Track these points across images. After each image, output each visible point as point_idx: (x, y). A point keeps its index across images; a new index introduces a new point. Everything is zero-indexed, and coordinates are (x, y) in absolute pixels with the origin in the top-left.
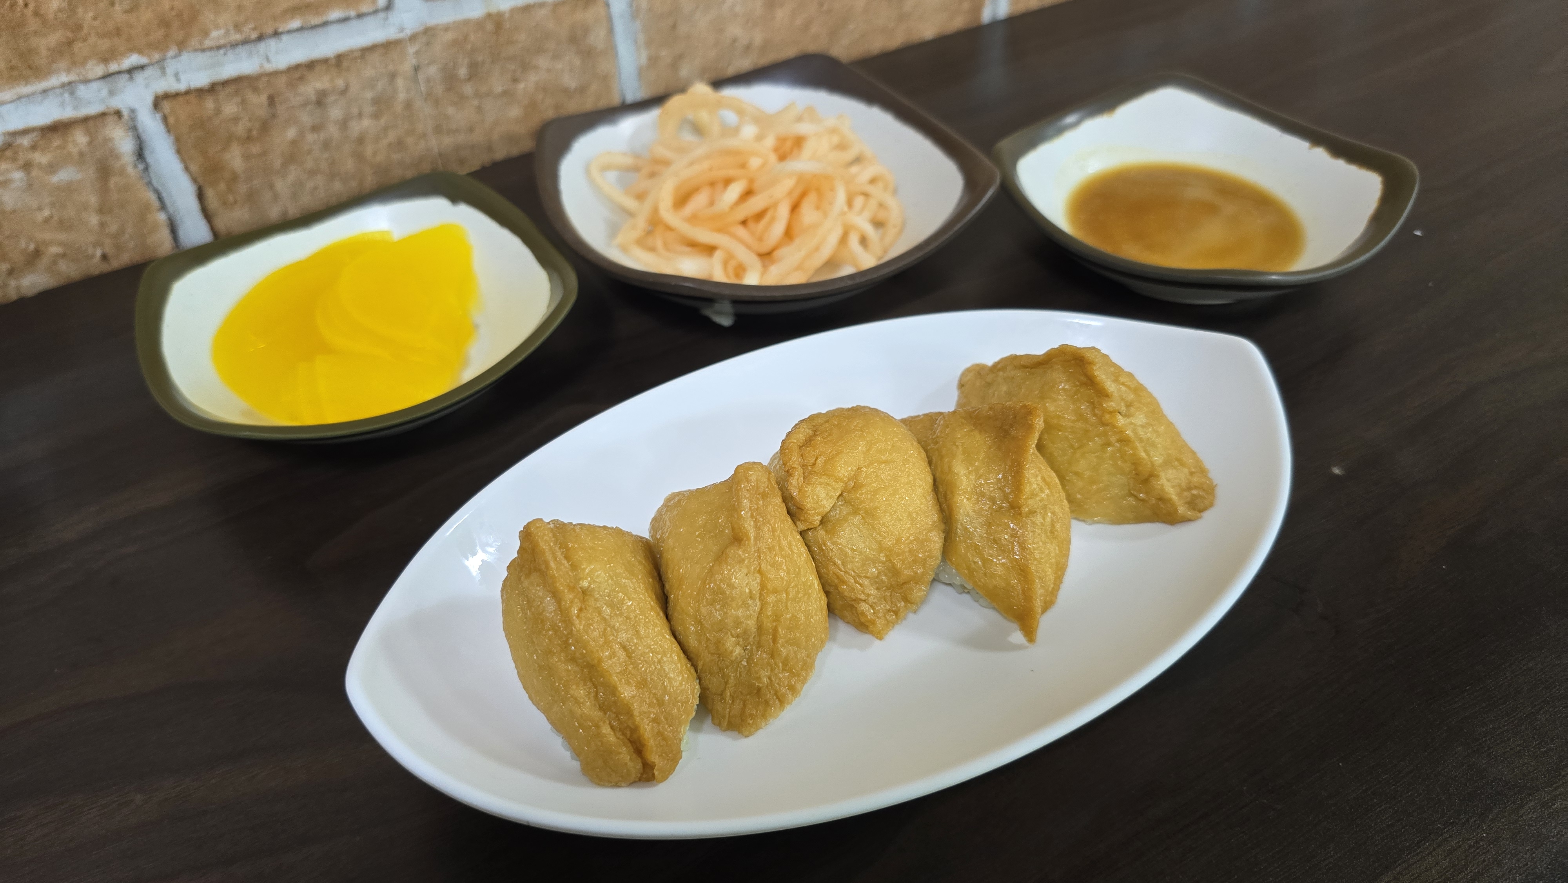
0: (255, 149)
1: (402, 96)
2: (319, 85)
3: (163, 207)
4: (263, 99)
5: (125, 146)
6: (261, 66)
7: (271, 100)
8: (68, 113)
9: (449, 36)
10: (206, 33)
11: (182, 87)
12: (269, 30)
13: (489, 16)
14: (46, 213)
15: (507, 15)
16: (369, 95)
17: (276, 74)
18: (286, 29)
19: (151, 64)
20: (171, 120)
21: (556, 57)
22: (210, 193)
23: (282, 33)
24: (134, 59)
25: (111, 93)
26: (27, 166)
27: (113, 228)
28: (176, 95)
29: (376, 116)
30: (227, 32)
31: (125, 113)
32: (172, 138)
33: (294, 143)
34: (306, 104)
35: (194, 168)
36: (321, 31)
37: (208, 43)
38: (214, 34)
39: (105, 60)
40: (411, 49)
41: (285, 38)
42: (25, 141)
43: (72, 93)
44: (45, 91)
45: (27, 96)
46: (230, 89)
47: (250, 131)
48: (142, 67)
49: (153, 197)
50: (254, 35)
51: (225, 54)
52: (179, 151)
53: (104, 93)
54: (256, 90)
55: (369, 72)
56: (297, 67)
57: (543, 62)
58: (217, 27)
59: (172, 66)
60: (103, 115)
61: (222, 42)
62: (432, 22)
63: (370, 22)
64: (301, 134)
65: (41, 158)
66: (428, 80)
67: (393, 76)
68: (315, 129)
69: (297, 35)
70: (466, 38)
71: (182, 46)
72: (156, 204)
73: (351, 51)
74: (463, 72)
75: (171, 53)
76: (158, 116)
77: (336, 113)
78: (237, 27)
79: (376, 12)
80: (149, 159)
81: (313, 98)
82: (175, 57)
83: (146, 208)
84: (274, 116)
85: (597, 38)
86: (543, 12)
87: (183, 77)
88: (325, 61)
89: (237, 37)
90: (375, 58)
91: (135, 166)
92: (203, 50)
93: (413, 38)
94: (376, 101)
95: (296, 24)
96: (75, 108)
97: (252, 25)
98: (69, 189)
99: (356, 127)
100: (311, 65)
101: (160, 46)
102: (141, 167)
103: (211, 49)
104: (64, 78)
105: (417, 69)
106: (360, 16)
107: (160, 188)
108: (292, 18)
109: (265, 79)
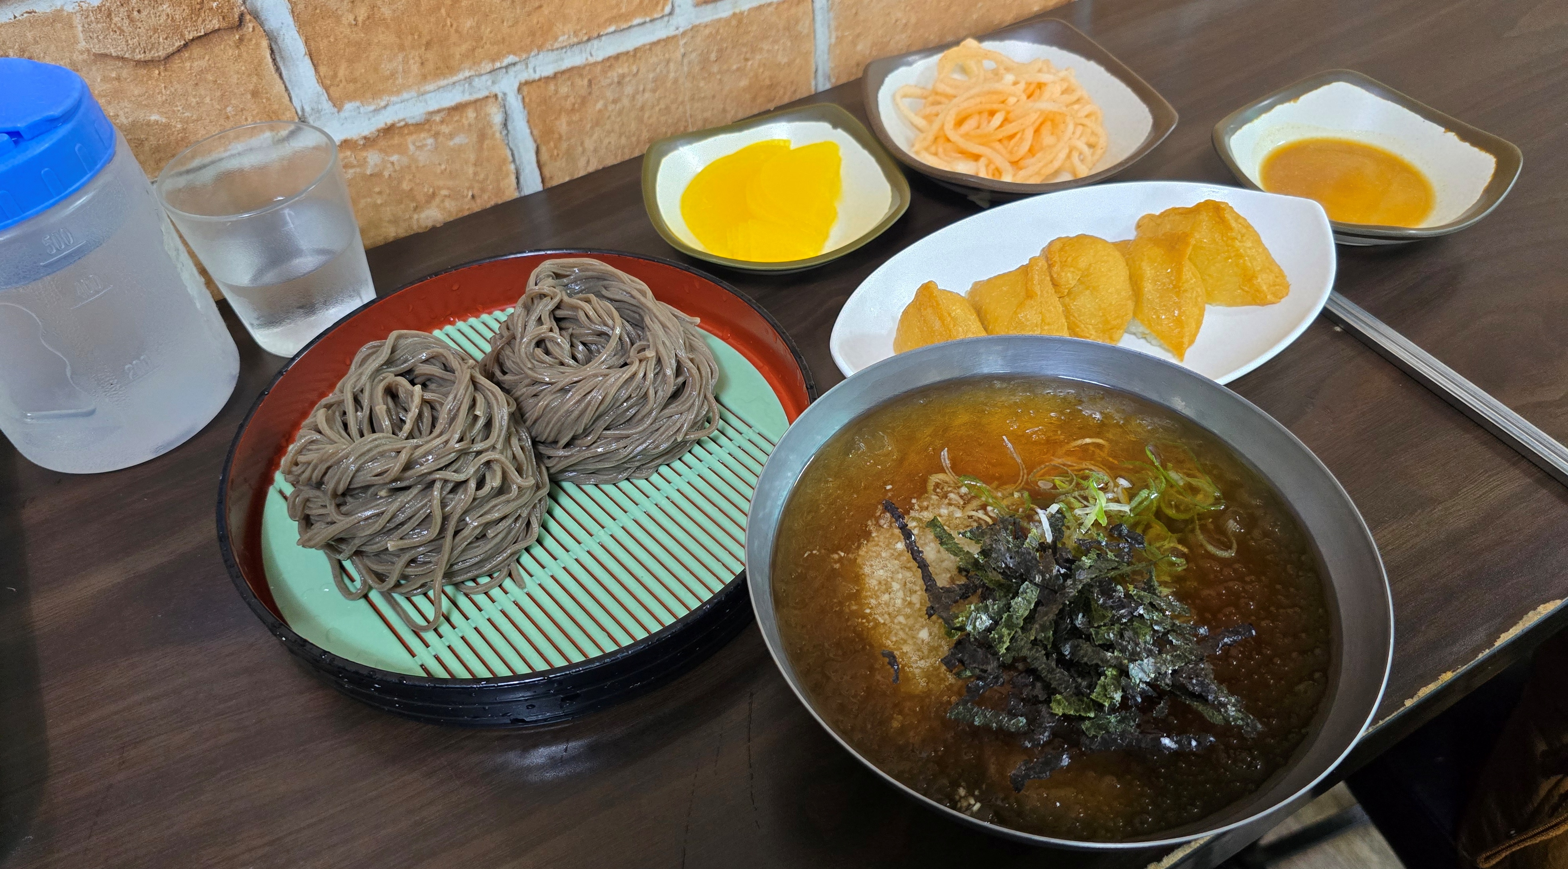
0: (576, 117)
1: (672, 75)
2: (620, 71)
3: (514, 161)
4: (586, 82)
5: (497, 119)
6: (587, 59)
7: (590, 81)
8: (467, 98)
9: (707, 31)
10: (556, 39)
11: (537, 76)
12: (596, 35)
13: (734, 14)
14: (443, 167)
15: (746, 13)
16: (651, 76)
17: (595, 64)
18: (606, 32)
19: (520, 61)
20: (527, 100)
21: (775, 42)
22: (543, 149)
23: (602, 35)
24: (511, 59)
25: (494, 83)
26: (436, 135)
27: (481, 176)
28: (534, 81)
29: (654, 91)
30: (569, 37)
31: (500, 95)
32: (526, 112)
33: (600, 111)
34: (610, 85)
35: (535, 132)
36: (626, 33)
37: (556, 45)
38: (561, 39)
39: (493, 61)
40: (682, 42)
41: (603, 38)
42: (437, 118)
43: (470, 84)
44: (454, 83)
45: (443, 87)
46: (567, 76)
47: (574, 105)
48: (514, 64)
49: (509, 153)
50: (585, 38)
51: (565, 52)
52: (528, 122)
53: (489, 83)
54: (581, 76)
55: (654, 60)
56: (609, 58)
57: (766, 46)
58: (564, 34)
59: (532, 62)
60: (487, 97)
61: (565, 44)
62: (697, 22)
63: (658, 24)
64: (606, 106)
65: (445, 129)
66: (689, 63)
67: (668, 61)
68: (615, 102)
69: (611, 36)
70: (718, 31)
71: (540, 48)
72: (510, 158)
73: (644, 45)
74: (713, 57)
75: (533, 54)
76: (520, 97)
77: (629, 90)
78: (576, 34)
79: (662, 17)
80: (509, 128)
81: (616, 80)
82: (535, 56)
83: (504, 161)
84: (590, 93)
85: (803, 27)
86: (770, 9)
87: (537, 69)
88: (628, 53)
89: (575, 40)
90: (658, 49)
91: (501, 133)
92: (552, 50)
93: (684, 34)
94: (655, 80)
95: (612, 29)
96: (470, 94)
97: (584, 32)
98: (460, 149)
99: (640, 100)
100: (617, 57)
101: (527, 50)
102: (505, 132)
103: (557, 49)
104: (467, 74)
105: (684, 55)
106: (652, 21)
107: (514, 149)
108: (610, 25)
109: (588, 68)
